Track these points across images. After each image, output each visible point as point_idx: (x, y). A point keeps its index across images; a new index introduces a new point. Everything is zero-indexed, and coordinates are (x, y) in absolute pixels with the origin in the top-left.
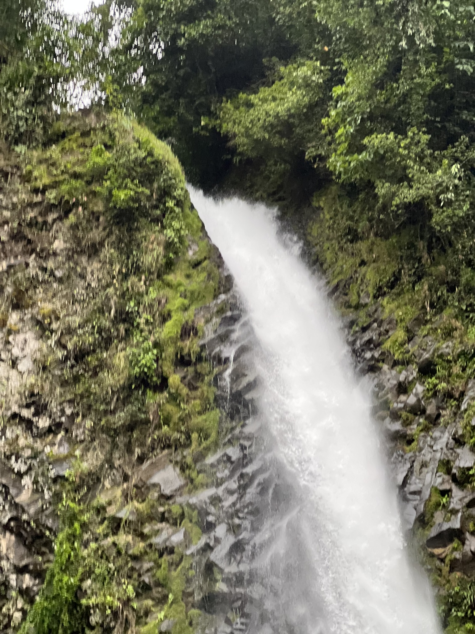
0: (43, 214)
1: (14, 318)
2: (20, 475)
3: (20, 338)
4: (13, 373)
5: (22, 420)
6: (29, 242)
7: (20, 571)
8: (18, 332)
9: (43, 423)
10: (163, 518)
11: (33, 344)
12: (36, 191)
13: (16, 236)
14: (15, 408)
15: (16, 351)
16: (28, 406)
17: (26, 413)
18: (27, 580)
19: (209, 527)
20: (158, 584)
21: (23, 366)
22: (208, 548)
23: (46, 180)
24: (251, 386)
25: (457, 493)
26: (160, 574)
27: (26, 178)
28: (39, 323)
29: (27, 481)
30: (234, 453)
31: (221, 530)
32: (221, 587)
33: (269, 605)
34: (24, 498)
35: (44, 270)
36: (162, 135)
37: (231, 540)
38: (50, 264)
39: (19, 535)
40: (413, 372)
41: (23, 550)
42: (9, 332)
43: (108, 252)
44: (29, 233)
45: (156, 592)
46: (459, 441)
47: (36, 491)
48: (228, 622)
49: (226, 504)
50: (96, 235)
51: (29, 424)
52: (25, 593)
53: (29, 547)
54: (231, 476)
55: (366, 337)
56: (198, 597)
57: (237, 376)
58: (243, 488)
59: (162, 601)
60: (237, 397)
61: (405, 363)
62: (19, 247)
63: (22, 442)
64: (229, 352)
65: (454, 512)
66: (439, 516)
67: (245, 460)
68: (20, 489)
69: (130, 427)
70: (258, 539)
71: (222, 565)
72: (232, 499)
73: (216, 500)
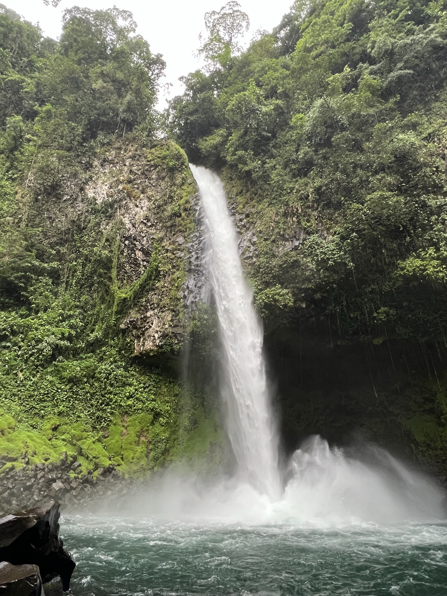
0: (150, 168)
1: (142, 196)
2: (143, 237)
3: (143, 201)
4: (142, 211)
5: (144, 223)
6: (146, 175)
7: (143, 261)
8: (143, 200)
9: (149, 224)
10: (179, 250)
11: (147, 203)
12: (148, 161)
13: (143, 173)
14: (142, 220)
15: (142, 205)
16: (145, 220)
17: (145, 221)
18: (145, 263)
19: (191, 252)
20: (177, 266)
21: (144, 209)
22: (190, 258)
23: (151, 158)
24: (202, 218)
25: (252, 247)
26: (178, 263)
27: (146, 157)
28: (148, 197)
29: (145, 239)
30: (198, 234)
31: (193, 253)
32: (193, 267)
33: (204, 272)
34: (144, 243)
35: (150, 183)
36: (182, 147)
37: (195, 256)
38: (152, 182)
39: (143, 252)
40: (244, 216)
41: (144, 256)
42: (141, 200)
43: (167, 179)
44: (146, 173)
45: (177, 268)
46: (254, 234)
47: (147, 241)
48: (194, 275)
49: (195, 247)
50: (164, 174)
51: (145, 224)
52: (144, 266)
53: (145, 255)
54: (196, 240)
55: (233, 206)
56: (187, 269)
57: (199, 215)
58: (200, 243)
59: (178, 270)
60: (199, 220)
61: (242, 214)
62: (143, 177)
63: (144, 229)
64: (198, 208)
65: (251, 252)
66: (247, 253)
67: (200, 236)
68: (143, 241)
69: (171, 227)
70: (202, 256)
71: (193, 262)
72: (197, 246)
73: (192, 246)
